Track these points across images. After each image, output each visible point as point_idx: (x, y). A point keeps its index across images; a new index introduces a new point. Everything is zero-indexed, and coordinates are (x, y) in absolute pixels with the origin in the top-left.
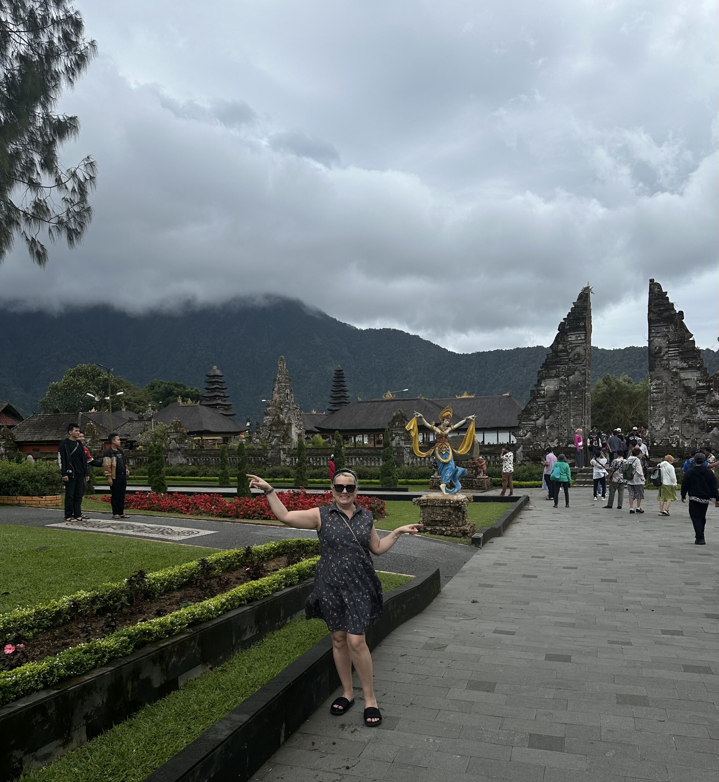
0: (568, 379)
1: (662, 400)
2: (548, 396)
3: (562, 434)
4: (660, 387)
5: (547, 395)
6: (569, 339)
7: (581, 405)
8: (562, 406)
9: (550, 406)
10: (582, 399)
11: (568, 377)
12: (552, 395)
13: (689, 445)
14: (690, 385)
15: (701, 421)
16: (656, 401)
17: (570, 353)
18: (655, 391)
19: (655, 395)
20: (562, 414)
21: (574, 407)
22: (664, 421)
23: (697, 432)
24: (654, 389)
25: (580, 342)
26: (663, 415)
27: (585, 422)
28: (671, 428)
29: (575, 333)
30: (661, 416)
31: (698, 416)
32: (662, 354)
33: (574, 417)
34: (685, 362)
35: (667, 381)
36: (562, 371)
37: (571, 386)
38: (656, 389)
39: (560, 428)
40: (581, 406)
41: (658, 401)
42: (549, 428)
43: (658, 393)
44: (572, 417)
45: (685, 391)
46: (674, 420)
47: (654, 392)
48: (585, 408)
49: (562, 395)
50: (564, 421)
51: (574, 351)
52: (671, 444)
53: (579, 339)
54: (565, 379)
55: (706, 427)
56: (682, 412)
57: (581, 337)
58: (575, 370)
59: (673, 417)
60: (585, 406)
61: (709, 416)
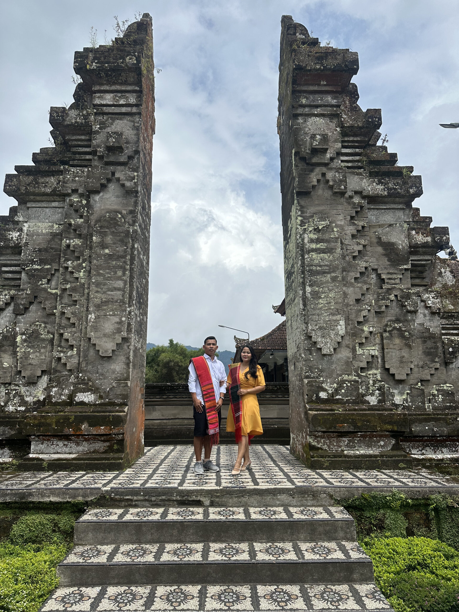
0: (88, 202)
1: (334, 271)
2: (30, 247)
3: (59, 359)
4: (326, 236)
5: (26, 244)
6: (97, 101)
7: (120, 273)
8: (68, 277)
9: (33, 276)
10: (124, 257)
11: (88, 198)
12: (43, 246)
13: (406, 400)
14: (393, 240)
15: (427, 334)
16: (318, 273)
17: (97, 132)
18: (314, 246)
19: (314, 255)
20: (66, 300)
21: (100, 279)
22: (341, 328)
23: (421, 363)
24: (312, 241)
25: (124, 110)
26: (337, 312)
27: (129, 325)
28: (359, 351)
29: (113, 88)
30: (333, 315)
31: (418, 321)
32: (328, 156)
33: (98, 307)
34: (380, 183)
35: (342, 223)
36: (74, 181)
37: (97, 221)
38: (318, 241)
39: (56, 342)
40: (119, 278)
41: (324, 273)
42: (25, 341)
43: (323, 251)
44: (91, 309)
45: (384, 255)
46: (366, 329)
47: (313, 250)
48: (131, 285)
49: (68, 246)
50: (69, 319)
51: (109, 130)
52: (363, 395)
53: (122, 102)
54: (81, 202)
55: (440, 350)
56: (380, 307)
57: (127, 98)
58: (109, 180)
59: (361, 319)
60: (131, 277)
61: (444, 321)
